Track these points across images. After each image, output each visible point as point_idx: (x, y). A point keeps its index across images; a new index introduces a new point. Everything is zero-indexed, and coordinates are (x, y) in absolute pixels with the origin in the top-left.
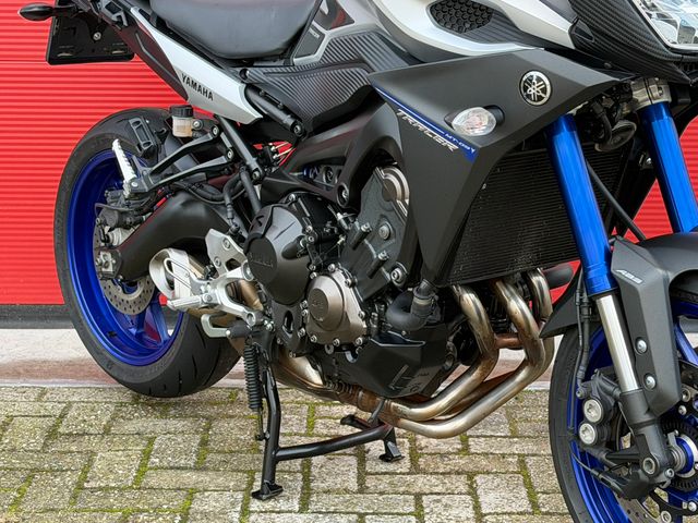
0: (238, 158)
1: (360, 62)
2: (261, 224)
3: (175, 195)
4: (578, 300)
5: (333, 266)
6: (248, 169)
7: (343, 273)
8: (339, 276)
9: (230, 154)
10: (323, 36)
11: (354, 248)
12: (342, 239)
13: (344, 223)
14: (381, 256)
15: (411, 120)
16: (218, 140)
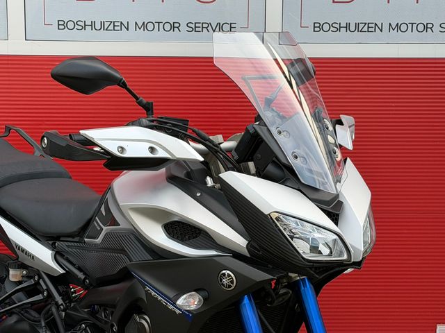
0: (50, 295)
1: (123, 251)
6: (57, 303)
9: (45, 294)
10: (102, 229)
15: (153, 293)
16: (38, 283)
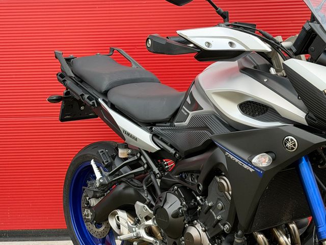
0: (149, 167)
1: (206, 128)
2: (161, 201)
3: (120, 184)
4: (313, 241)
5: (196, 221)
6: (154, 173)
7: (201, 225)
8: (199, 227)
9: (146, 166)
10: (188, 114)
11: (206, 213)
12: (200, 208)
13: (200, 202)
14: (218, 218)
15: (232, 157)
16: (140, 159)
